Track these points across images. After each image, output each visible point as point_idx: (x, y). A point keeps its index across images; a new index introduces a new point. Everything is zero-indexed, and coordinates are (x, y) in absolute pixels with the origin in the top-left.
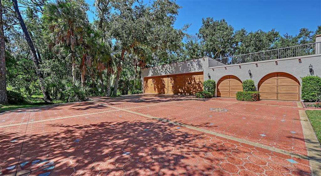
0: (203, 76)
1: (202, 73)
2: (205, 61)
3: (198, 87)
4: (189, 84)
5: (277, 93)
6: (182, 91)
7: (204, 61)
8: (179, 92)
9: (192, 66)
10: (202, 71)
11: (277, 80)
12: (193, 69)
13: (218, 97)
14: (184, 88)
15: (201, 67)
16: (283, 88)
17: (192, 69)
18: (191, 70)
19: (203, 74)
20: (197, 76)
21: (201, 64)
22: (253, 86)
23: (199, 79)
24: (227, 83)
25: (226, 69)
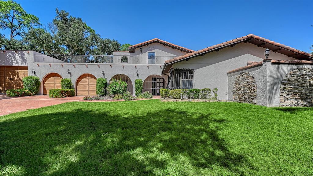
0: (28, 71)
1: (26, 68)
2: (30, 55)
3: (21, 84)
4: (11, 79)
5: (88, 91)
9: (14, 58)
10: (26, 65)
11: (88, 79)
12: (15, 62)
13: (43, 95)
14: (3, 85)
15: (26, 61)
16: (91, 86)
17: (14, 61)
18: (12, 63)
19: (28, 70)
20: (21, 70)
21: (25, 57)
22: (68, 84)
23: (24, 74)
24: (53, 81)
25: (51, 67)
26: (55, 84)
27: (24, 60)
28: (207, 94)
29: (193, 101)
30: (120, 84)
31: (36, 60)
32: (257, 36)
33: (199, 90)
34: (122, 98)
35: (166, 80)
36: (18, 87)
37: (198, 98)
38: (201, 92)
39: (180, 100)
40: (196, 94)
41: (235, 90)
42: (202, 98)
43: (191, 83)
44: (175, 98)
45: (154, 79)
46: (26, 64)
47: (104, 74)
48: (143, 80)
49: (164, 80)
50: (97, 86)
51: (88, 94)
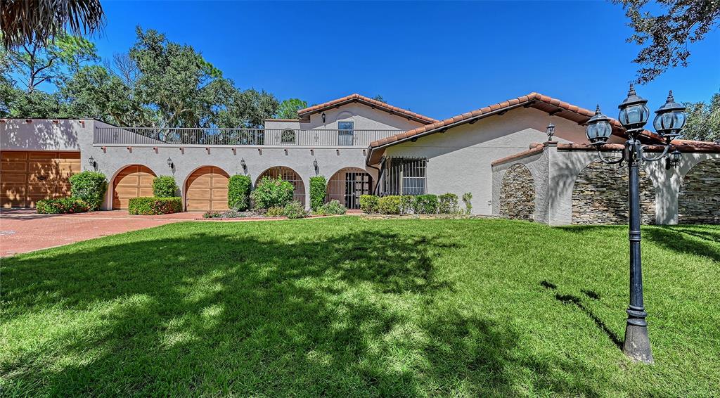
0: (80, 162)
1: (76, 155)
2: (84, 130)
3: (65, 188)
4: (41, 178)
5: (211, 201)
6: (18, 198)
7: (84, 127)
8: (8, 201)
9: (50, 134)
10: (76, 149)
11: (211, 178)
12: (52, 142)
13: (113, 209)
14: (23, 189)
15: (75, 140)
16: (218, 191)
17: (48, 141)
18: (46, 145)
19: (79, 158)
20: (64, 160)
21: (74, 132)
22: (169, 187)
23: (70, 167)
24: (135, 181)
25: (131, 152)
26: (138, 188)
27: (71, 138)
28: (451, 204)
29: (423, 217)
30: (280, 186)
31: (99, 138)
32: (547, 96)
33: (435, 197)
34: (282, 214)
35: (375, 179)
36: (58, 194)
37: (432, 212)
38: (439, 200)
39: (398, 217)
40: (430, 205)
41: (503, 196)
42: (442, 212)
43: (422, 183)
44: (388, 213)
45: (350, 175)
46: (76, 147)
47: (245, 167)
48: (327, 178)
49: (370, 178)
50: (230, 190)
51: (211, 207)
